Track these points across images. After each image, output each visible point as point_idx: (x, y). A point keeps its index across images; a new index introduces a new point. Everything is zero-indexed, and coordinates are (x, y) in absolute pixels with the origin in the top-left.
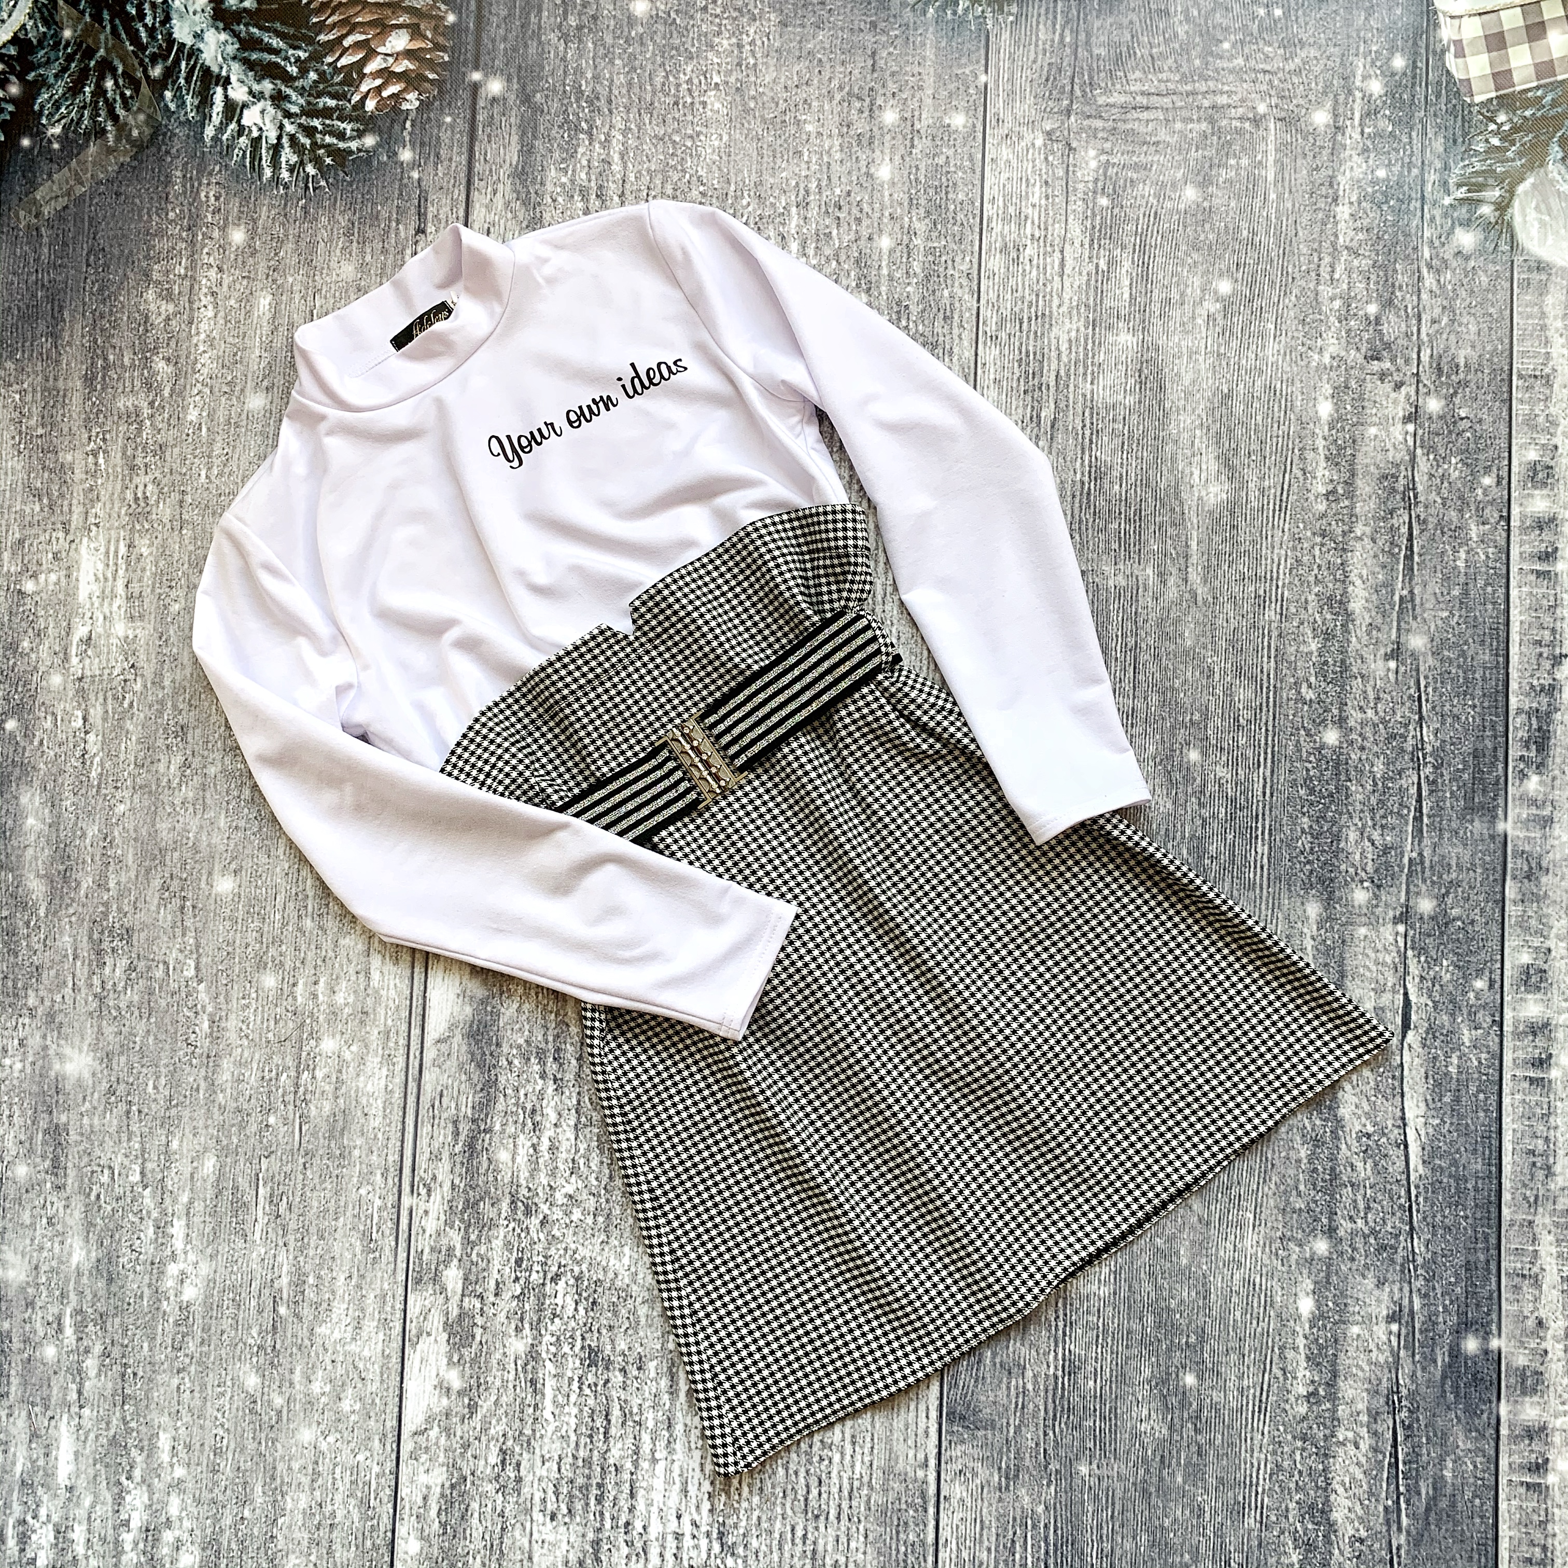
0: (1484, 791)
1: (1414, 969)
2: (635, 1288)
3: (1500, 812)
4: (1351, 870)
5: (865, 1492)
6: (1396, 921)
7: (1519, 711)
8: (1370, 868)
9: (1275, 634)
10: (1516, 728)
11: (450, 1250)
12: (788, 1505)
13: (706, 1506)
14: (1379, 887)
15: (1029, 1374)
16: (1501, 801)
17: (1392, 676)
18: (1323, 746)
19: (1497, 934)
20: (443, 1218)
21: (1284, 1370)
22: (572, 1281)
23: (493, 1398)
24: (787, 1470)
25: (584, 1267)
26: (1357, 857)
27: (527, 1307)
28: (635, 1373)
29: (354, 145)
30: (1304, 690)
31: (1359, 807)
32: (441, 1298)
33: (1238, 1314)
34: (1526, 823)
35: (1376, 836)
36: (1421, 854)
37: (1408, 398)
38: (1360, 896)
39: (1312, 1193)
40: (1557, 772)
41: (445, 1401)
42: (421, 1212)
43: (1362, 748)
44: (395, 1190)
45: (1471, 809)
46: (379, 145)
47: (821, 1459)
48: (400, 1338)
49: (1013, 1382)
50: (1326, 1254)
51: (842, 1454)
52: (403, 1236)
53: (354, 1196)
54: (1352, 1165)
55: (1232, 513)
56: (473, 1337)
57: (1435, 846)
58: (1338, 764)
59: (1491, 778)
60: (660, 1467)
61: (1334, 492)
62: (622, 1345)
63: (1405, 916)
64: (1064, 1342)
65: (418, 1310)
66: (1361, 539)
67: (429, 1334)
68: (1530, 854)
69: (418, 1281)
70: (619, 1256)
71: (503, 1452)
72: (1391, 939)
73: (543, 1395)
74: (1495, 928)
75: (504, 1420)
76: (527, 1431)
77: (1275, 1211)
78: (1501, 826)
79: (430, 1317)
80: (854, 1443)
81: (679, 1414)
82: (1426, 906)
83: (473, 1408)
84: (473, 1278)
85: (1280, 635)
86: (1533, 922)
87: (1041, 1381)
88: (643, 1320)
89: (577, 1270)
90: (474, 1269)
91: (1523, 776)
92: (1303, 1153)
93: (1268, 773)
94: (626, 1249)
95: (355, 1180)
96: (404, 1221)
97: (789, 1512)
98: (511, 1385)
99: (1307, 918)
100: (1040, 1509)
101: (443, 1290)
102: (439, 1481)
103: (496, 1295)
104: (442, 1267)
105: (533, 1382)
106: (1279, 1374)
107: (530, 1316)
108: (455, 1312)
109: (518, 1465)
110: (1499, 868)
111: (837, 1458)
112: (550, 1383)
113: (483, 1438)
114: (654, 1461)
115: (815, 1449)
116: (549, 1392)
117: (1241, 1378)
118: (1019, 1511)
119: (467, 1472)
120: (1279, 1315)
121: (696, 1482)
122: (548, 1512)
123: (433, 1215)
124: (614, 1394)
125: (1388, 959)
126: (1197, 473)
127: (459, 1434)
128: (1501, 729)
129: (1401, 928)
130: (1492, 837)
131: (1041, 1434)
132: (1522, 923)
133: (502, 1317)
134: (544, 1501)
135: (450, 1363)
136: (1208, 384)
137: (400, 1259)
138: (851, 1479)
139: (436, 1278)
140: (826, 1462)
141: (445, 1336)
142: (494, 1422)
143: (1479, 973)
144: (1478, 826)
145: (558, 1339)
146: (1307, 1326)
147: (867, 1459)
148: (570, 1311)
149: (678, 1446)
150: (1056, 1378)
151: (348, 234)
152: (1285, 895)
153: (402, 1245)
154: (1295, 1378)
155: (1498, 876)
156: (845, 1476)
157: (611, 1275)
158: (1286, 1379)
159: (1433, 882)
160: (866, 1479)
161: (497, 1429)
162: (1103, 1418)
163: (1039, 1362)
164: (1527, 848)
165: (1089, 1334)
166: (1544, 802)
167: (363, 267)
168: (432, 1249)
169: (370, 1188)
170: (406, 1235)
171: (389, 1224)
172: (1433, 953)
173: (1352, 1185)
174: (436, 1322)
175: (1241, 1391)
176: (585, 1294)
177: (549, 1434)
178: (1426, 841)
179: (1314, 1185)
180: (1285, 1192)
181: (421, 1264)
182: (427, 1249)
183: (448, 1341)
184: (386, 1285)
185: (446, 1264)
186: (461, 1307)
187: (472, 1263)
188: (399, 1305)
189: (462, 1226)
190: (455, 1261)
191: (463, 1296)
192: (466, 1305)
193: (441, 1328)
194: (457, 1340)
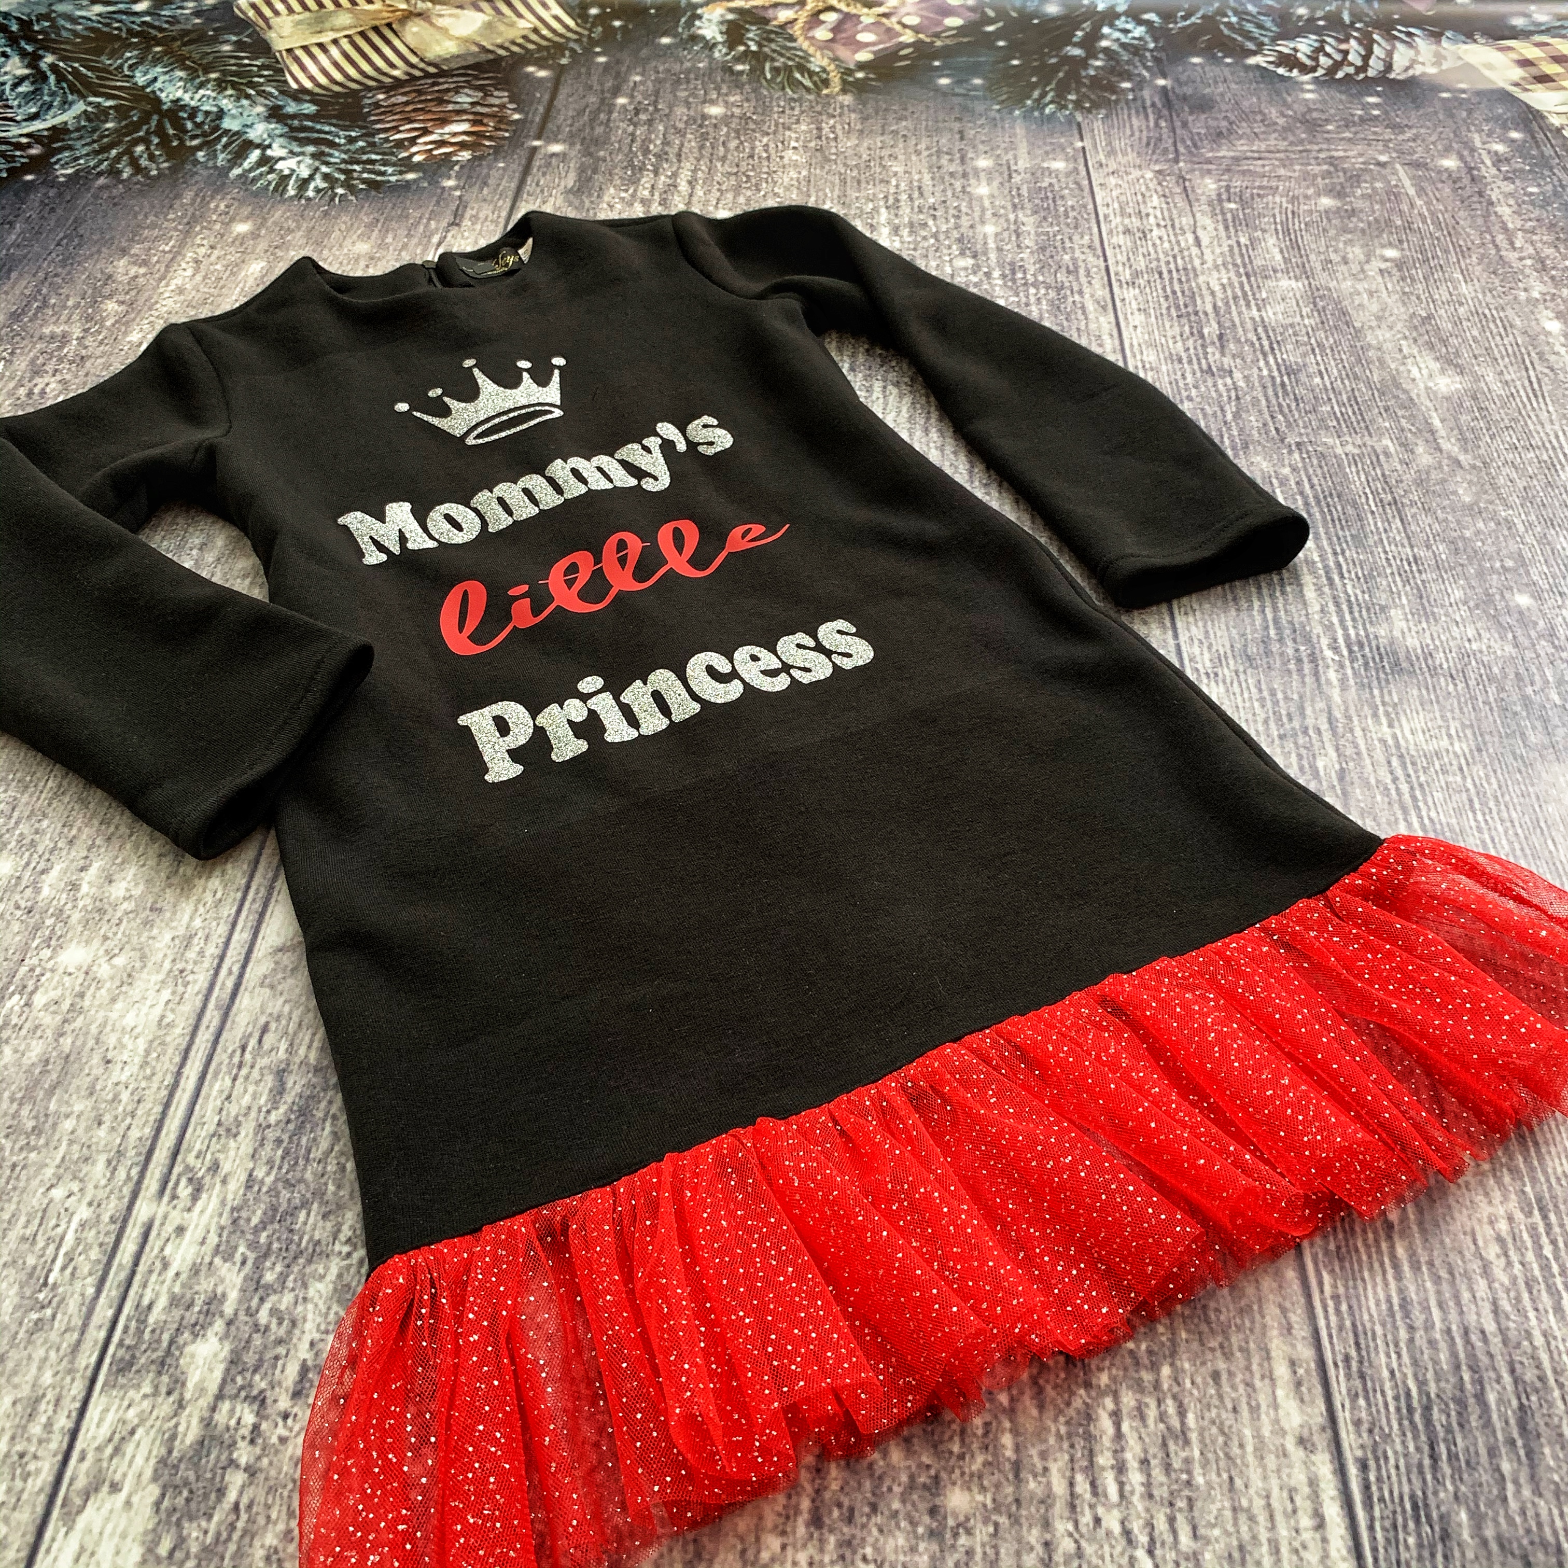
11: (214, 1301)
20: (213, 1239)
32: (166, 1406)
42: (169, 1228)
44: (127, 1191)
48: (42, 1499)
52: (116, 1277)
53: (36, 1201)
55: (1475, 398)
56: (221, 1493)
65: (104, 1431)
67: (115, 1488)
69: (124, 1367)
79: (129, 1449)
84: (250, 1358)
90: (257, 1340)
95: (49, 1172)
96: (129, 1247)
101: (178, 1382)
104: (187, 1335)
108: (190, 1432)
123: (192, 1235)
126: (1415, 371)
135: (151, 1560)
136: (1400, 311)
137: (96, 1320)
139: (167, 1360)
141: (154, 1491)
153: (111, 1291)
168: (174, 1301)
169: (75, 1186)
170: (123, 1275)
171: (95, 1254)
174: (142, 1454)
181: (140, 1332)
182: (162, 1302)
183: (157, 1504)
184: (47, 1378)
185: (198, 1329)
186: (207, 1423)
187: (256, 1327)
188: (63, 1422)
189: (251, 1256)
190: (219, 1325)
191: (220, 1397)
192: (221, 1417)
193: (148, 1473)
194: (180, 1501)
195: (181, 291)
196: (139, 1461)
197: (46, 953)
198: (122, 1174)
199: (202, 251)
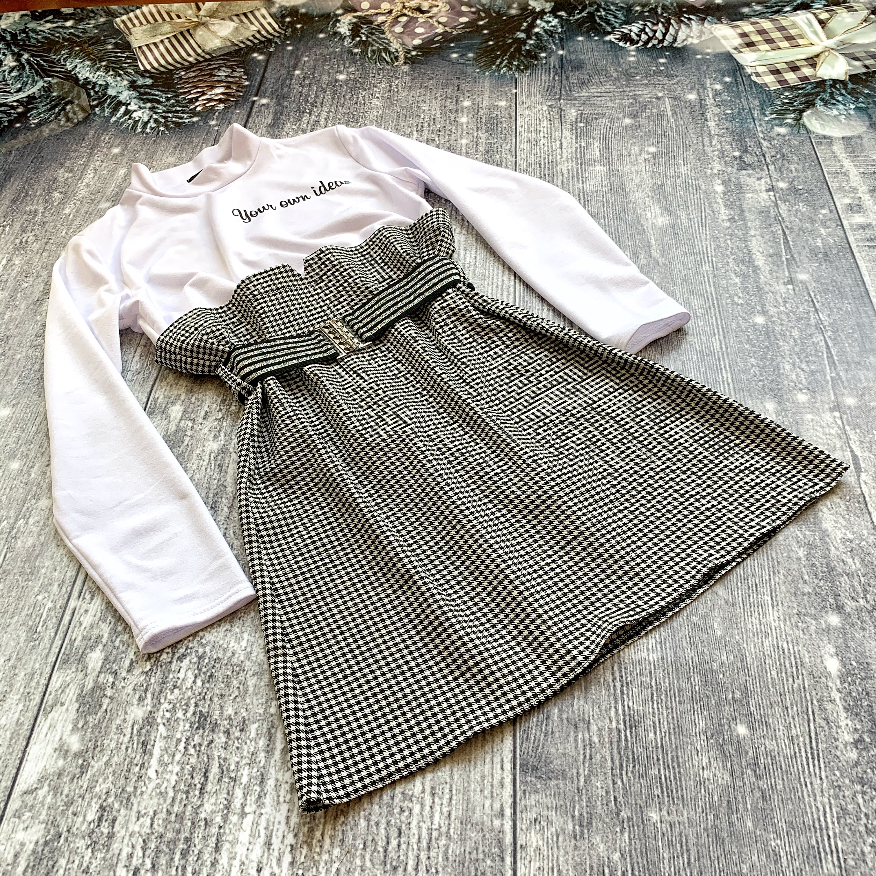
1: (854, 437)
2: (248, 663)
4: (792, 384)
5: (443, 842)
6: (831, 410)
8: (804, 382)
9: (711, 276)
11: (99, 638)
12: (368, 857)
13: (287, 858)
14: (814, 392)
15: (594, 728)
17: (791, 292)
18: (755, 325)
20: (99, 615)
21: (826, 719)
22: (195, 660)
23: (105, 759)
24: (368, 821)
25: (208, 649)
26: (794, 377)
27: (153, 680)
28: (237, 734)
30: (736, 299)
31: (788, 353)
32: (81, 675)
33: (774, 673)
35: (803, 366)
36: (838, 375)
37: (766, 183)
38: (802, 398)
39: (816, 581)
41: (61, 763)
42: (82, 611)
43: (782, 325)
44: (66, 596)
45: (865, 351)
46: (200, 120)
47: (402, 811)
48: (36, 708)
49: (580, 736)
50: (840, 625)
51: (422, 805)
52: (63, 629)
53: (32, 600)
54: (843, 561)
55: (673, 228)
56: (101, 706)
57: (846, 370)
58: (767, 333)
60: (248, 820)
61: (733, 218)
62: (230, 711)
63: (837, 407)
64: (623, 699)
65: (58, 684)
66: (754, 236)
67: (62, 704)
69: (65, 662)
70: (238, 640)
71: (102, 808)
72: (831, 420)
73: (151, 754)
75: (111, 778)
76: (130, 789)
77: (788, 595)
79: (67, 691)
80: (433, 795)
81: (272, 771)
82: (850, 401)
83: (84, 769)
84: (112, 658)
85: (715, 276)
87: (605, 733)
88: (251, 689)
89: (201, 650)
90: (115, 652)
92: (801, 553)
93: (722, 338)
94: (246, 636)
95: (36, 589)
96: (67, 618)
97: (368, 864)
98: (124, 747)
100: (616, 856)
101: (85, 667)
102: (35, 839)
103: (128, 671)
104: (88, 650)
105: (144, 744)
106: (823, 723)
107: (155, 687)
108: (89, 684)
109: (114, 821)
111: (417, 809)
112: (160, 744)
113: (87, 796)
114: (243, 815)
115: (396, 800)
116: (157, 752)
117: (788, 727)
118: (595, 858)
119: (63, 828)
120: (811, 673)
121: (280, 834)
122: (132, 868)
123: (91, 613)
124: (216, 753)
125: (833, 433)
126: (649, 214)
127: (65, 792)
129: (836, 414)
131: (610, 782)
133: (129, 689)
134: (131, 856)
135: (75, 729)
136: (649, 182)
137: (55, 645)
138: (430, 829)
139: (81, 659)
140: (406, 813)
141: (77, 705)
142: (101, 780)
145: (174, 706)
146: (838, 682)
147: (445, 809)
148: (189, 683)
149: (268, 800)
150: (619, 731)
153: (60, 634)
154: (839, 727)
156: (424, 826)
157: (229, 654)
158: (830, 728)
159: (852, 389)
160: (444, 829)
161: (101, 787)
162: (667, 767)
163: (601, 717)
165: (645, 692)
168: (84, 638)
169: (46, 595)
170: (65, 628)
171: (54, 620)
172: (865, 427)
173: (848, 575)
174: (72, 693)
175: (791, 739)
176: (204, 669)
177: (149, 791)
178: (840, 368)
179: (816, 575)
180: (793, 581)
181: (71, 649)
182: (80, 638)
183: (78, 710)
184: (37, 666)
185: (92, 648)
186: (96, 681)
187: (114, 647)
188: (43, 681)
189: (113, 621)
190: (100, 647)
191: (100, 672)
192: (101, 679)
193: (74, 699)
194: (86, 709)
195: (88, 185)
196: (71, 695)
197: (34, 501)
198: (64, 590)
199: (98, 163)
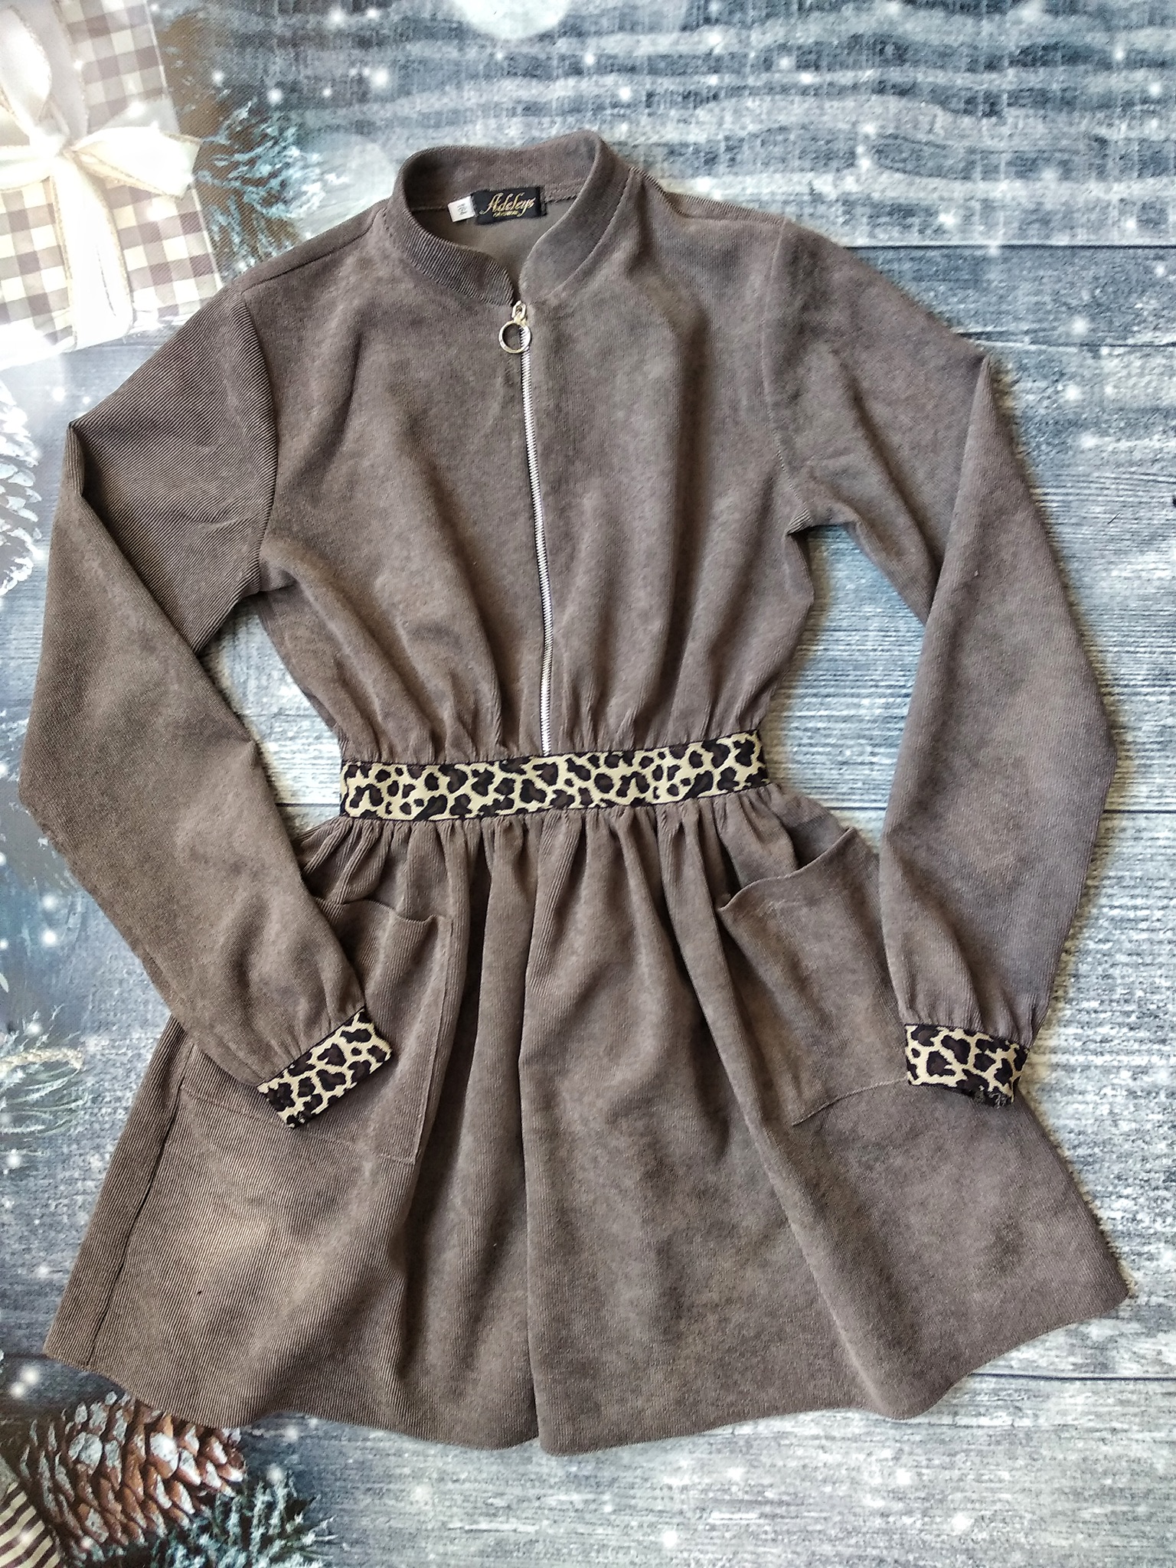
0: (957, 269)
1: (1147, 337)
3: (978, 253)
4: (1046, 403)
6: (1097, 356)
7: (872, 235)
8: (1043, 384)
10: (890, 239)
14: (1062, 375)
16: (967, 252)
19: (1108, 253)
29: (281, 1493)
34: (990, 227)
36: (1027, 333)
38: (1072, 393)
40: (935, 195)
45: (976, 282)
46: (281, 1464)
57: (1017, 319)
59: (944, 262)
63: (1092, 347)
68: (1022, 222)
72: (1116, 361)
74: (1101, 255)
78: (994, 252)
82: (1080, 326)
86: (1093, 217)
91: (939, 231)
99: (1097, 447)
110: (1038, 253)
125: (1138, 363)
128: (891, 254)
129: (1105, 351)
130: (1006, 260)
132: (1097, 227)
143: (1148, 271)
144: (994, 276)
151: (380, 1494)
152: (1073, 471)
155: (1047, 254)
159: (1055, 319)
164: (1016, 225)
166: (968, 208)
167: (417, 1476)
172: (1130, 318)
178: (1012, 327)
